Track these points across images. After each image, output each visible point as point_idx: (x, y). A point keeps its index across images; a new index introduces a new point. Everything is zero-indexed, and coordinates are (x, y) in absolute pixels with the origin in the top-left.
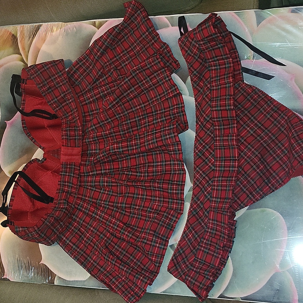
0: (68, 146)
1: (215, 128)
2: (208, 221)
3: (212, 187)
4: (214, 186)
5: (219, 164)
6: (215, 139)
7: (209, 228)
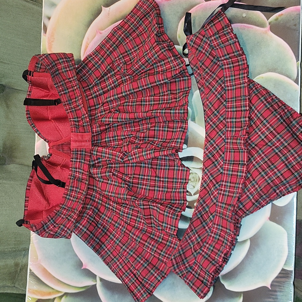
0: (77, 132)
1: (227, 129)
2: (212, 225)
3: (218, 192)
4: (221, 190)
5: (227, 168)
6: (226, 141)
7: (212, 233)
